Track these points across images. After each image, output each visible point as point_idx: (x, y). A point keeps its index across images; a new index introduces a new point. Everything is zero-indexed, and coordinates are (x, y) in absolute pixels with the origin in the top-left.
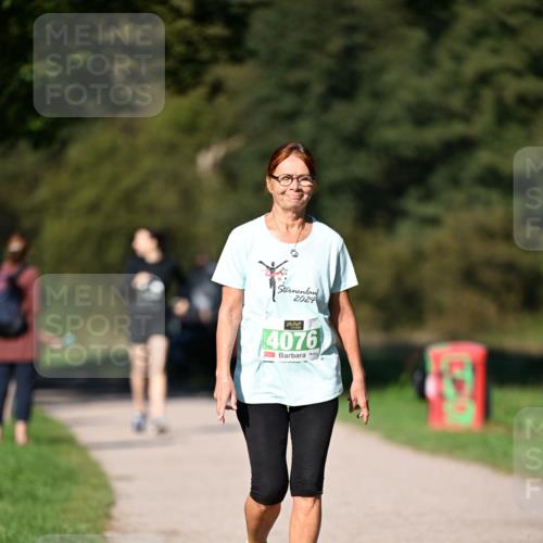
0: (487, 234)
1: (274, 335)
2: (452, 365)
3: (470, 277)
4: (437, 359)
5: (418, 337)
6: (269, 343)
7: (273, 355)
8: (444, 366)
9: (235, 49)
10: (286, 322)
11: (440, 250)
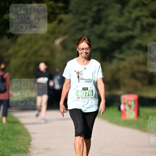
0: (138, 63)
1: (80, 92)
2: (128, 101)
3: (133, 76)
4: (124, 99)
5: (119, 93)
6: (78, 94)
7: (79, 98)
8: (126, 101)
9: (66, 10)
10: (83, 88)
11: (125, 68)
